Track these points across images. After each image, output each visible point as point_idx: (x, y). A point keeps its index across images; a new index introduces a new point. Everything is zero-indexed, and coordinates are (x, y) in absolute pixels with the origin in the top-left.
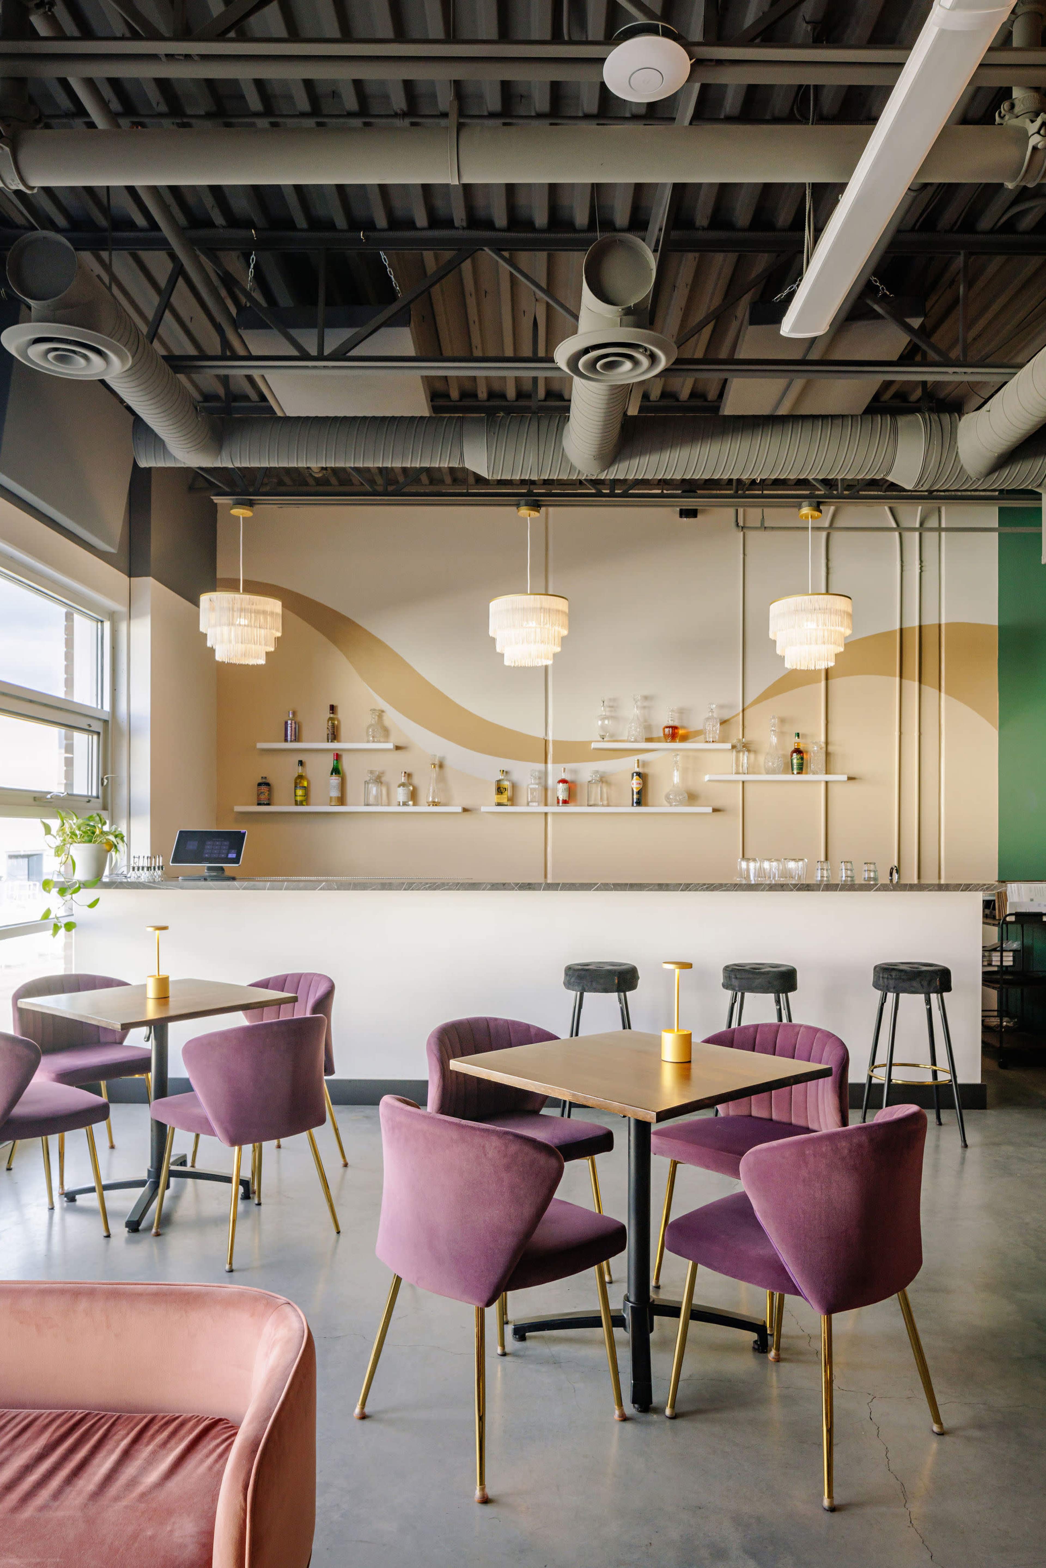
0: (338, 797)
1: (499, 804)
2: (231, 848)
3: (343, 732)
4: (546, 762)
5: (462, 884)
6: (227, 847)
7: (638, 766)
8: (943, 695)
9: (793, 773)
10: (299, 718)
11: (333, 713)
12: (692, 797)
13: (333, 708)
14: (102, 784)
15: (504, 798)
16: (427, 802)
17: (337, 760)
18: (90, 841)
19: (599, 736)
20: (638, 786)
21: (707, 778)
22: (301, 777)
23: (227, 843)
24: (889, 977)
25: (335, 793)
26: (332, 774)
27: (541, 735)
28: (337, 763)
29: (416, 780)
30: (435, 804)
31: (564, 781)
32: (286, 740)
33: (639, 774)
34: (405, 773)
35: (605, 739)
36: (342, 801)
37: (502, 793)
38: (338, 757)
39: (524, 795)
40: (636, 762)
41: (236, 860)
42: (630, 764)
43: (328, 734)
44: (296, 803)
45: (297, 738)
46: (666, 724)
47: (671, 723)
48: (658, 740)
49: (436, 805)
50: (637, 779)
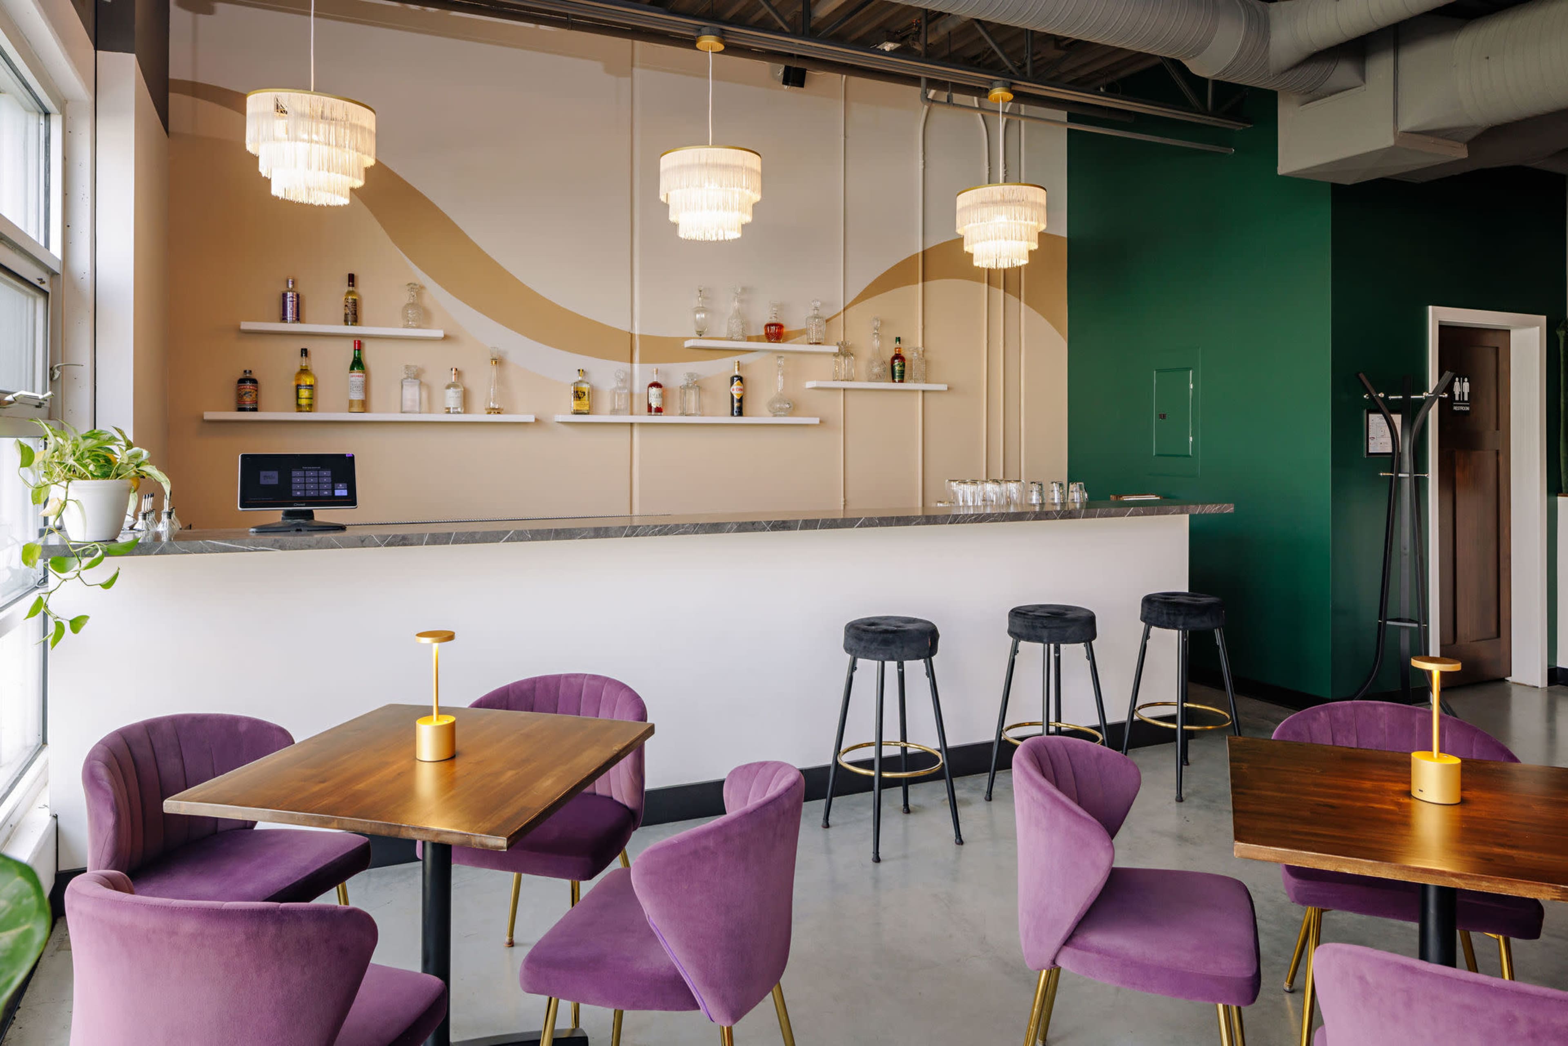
0: (363, 401)
1: (577, 413)
2: (336, 480)
3: (365, 311)
4: (632, 361)
5: (702, 525)
7: (739, 369)
8: (1023, 304)
9: (894, 381)
10: (300, 290)
11: (353, 286)
12: (793, 408)
13: (352, 278)
15: (584, 404)
16: (486, 409)
17: (359, 350)
19: (695, 333)
20: (739, 392)
21: (810, 384)
22: (304, 371)
25: (357, 396)
26: (352, 368)
27: (626, 328)
28: (359, 354)
29: (469, 380)
30: (498, 411)
31: (656, 385)
32: (284, 319)
33: (741, 379)
34: (456, 369)
35: (703, 336)
36: (365, 406)
37: (580, 398)
38: (359, 346)
39: (605, 403)
40: (736, 364)
42: (727, 366)
43: (346, 315)
44: (299, 408)
45: (298, 319)
46: (768, 321)
47: (774, 321)
48: (758, 339)
49: (499, 413)
50: (738, 384)
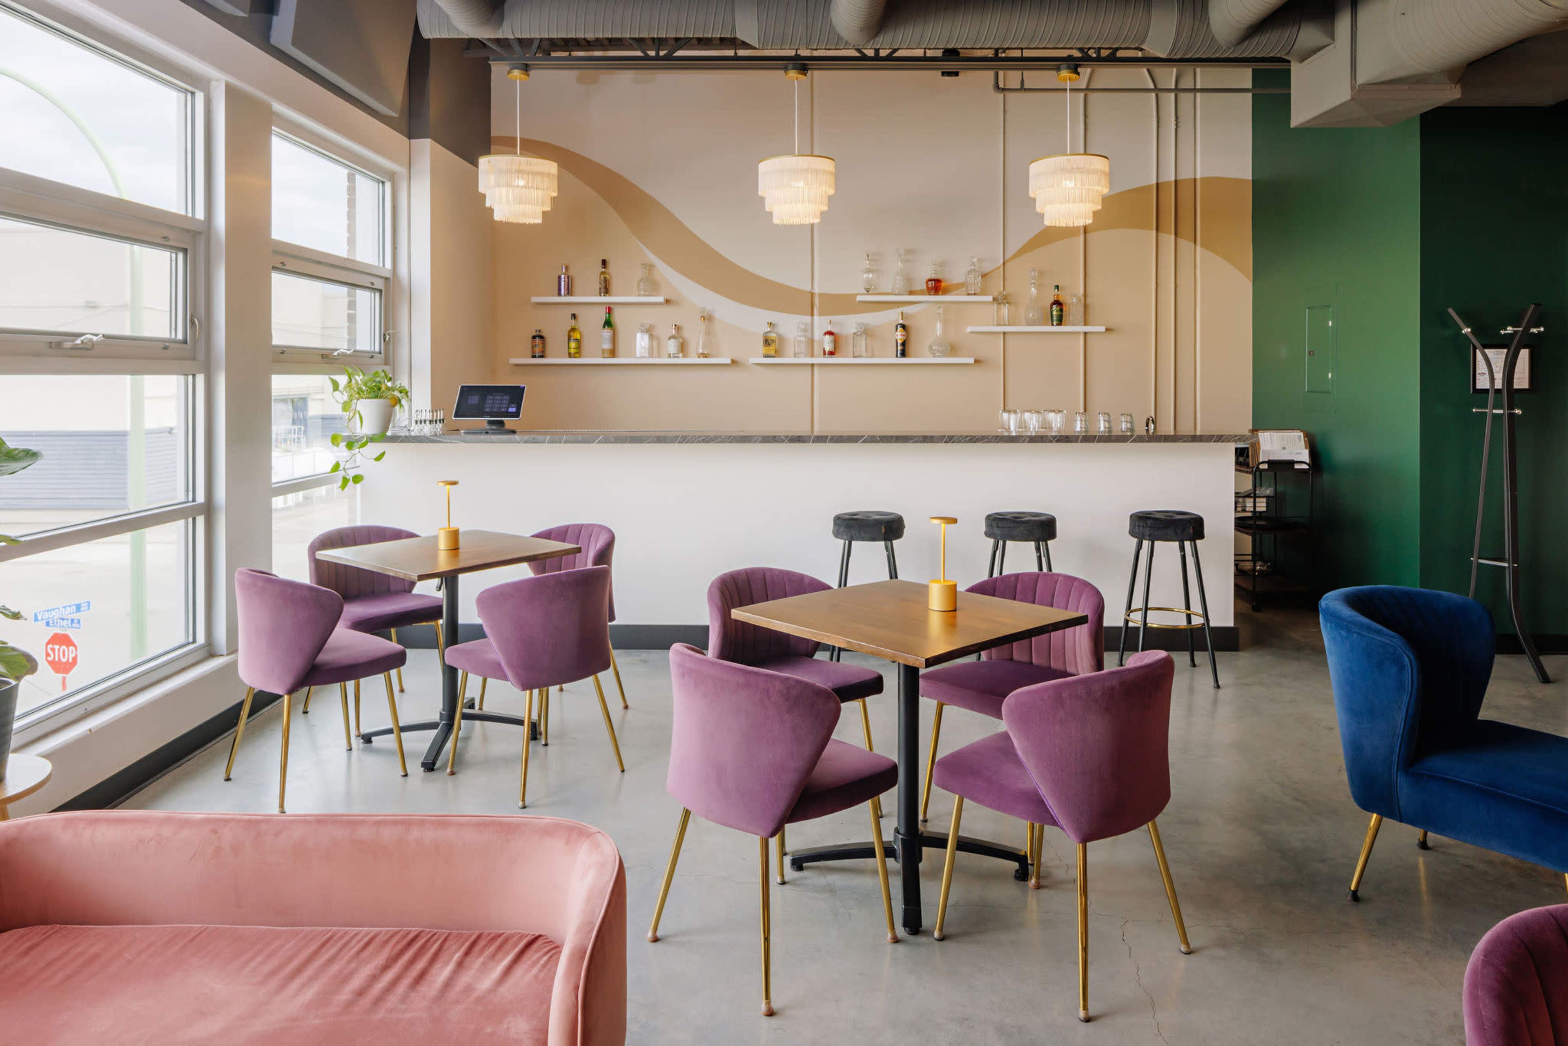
0: (611, 350)
1: (766, 356)
2: (511, 402)
3: (614, 286)
4: (812, 315)
5: (734, 437)
6: (507, 402)
7: (902, 319)
8: (1198, 248)
9: (1053, 325)
10: (572, 273)
11: (605, 268)
12: (953, 349)
13: (604, 262)
14: (385, 340)
15: (771, 350)
16: (697, 354)
17: (609, 313)
18: (376, 397)
19: (864, 290)
20: (903, 337)
21: (969, 329)
22: (573, 330)
23: (506, 398)
24: (1145, 525)
25: (607, 346)
26: (604, 327)
27: (808, 288)
28: (609, 316)
29: (686, 334)
30: (705, 356)
31: (830, 333)
32: (559, 294)
33: (904, 327)
34: (676, 325)
35: (870, 292)
36: (613, 353)
37: (769, 345)
38: (610, 311)
39: (790, 348)
40: (900, 314)
41: (516, 414)
42: (894, 316)
43: (600, 288)
44: (570, 355)
45: (569, 292)
46: (929, 277)
47: (934, 277)
48: (921, 293)
49: (705, 357)
50: (901, 331)
